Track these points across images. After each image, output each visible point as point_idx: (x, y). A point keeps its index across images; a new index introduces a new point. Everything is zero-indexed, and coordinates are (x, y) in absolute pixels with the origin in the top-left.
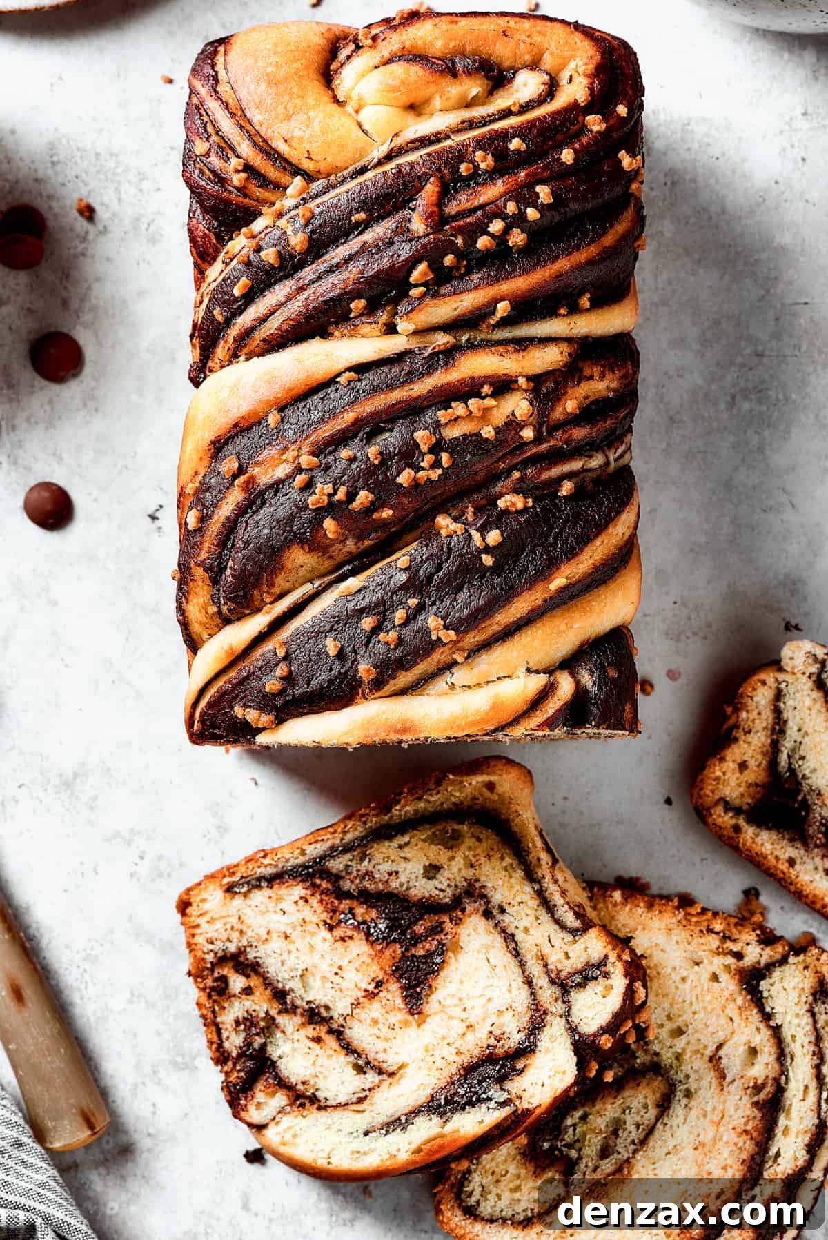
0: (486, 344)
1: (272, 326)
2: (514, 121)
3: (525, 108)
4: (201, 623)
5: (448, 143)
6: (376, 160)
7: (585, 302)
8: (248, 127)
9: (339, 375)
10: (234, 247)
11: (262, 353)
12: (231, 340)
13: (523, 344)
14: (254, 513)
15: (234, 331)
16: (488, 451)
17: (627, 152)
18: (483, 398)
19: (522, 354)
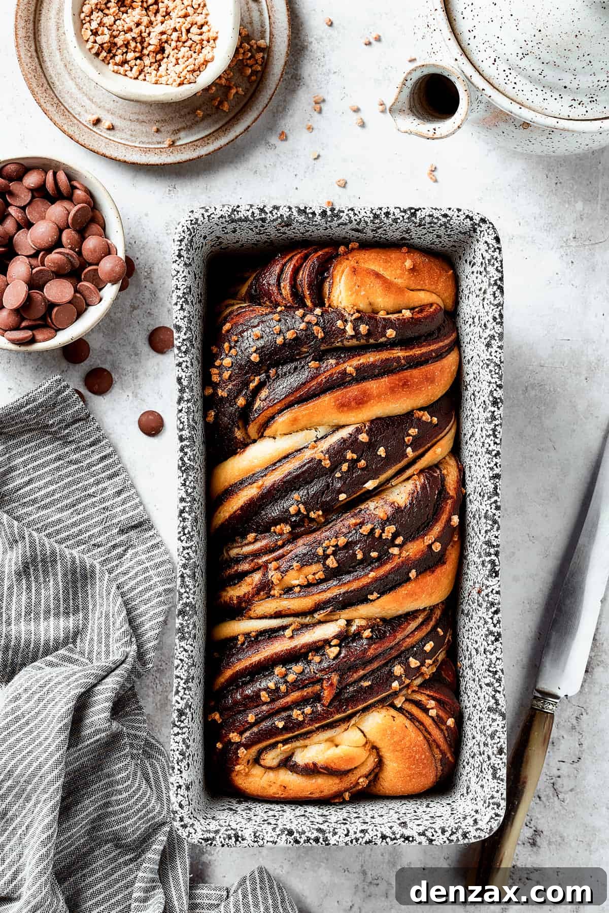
0: (296, 614)
1: (413, 625)
2: (280, 738)
3: (274, 746)
4: (450, 465)
5: (317, 725)
6: (358, 715)
7: (241, 639)
8: (426, 734)
9: (378, 598)
10: (432, 669)
11: (417, 611)
12: (434, 619)
13: (278, 615)
14: (424, 523)
15: (432, 623)
16: (296, 556)
17: (217, 722)
18: (299, 585)
19: (278, 610)
